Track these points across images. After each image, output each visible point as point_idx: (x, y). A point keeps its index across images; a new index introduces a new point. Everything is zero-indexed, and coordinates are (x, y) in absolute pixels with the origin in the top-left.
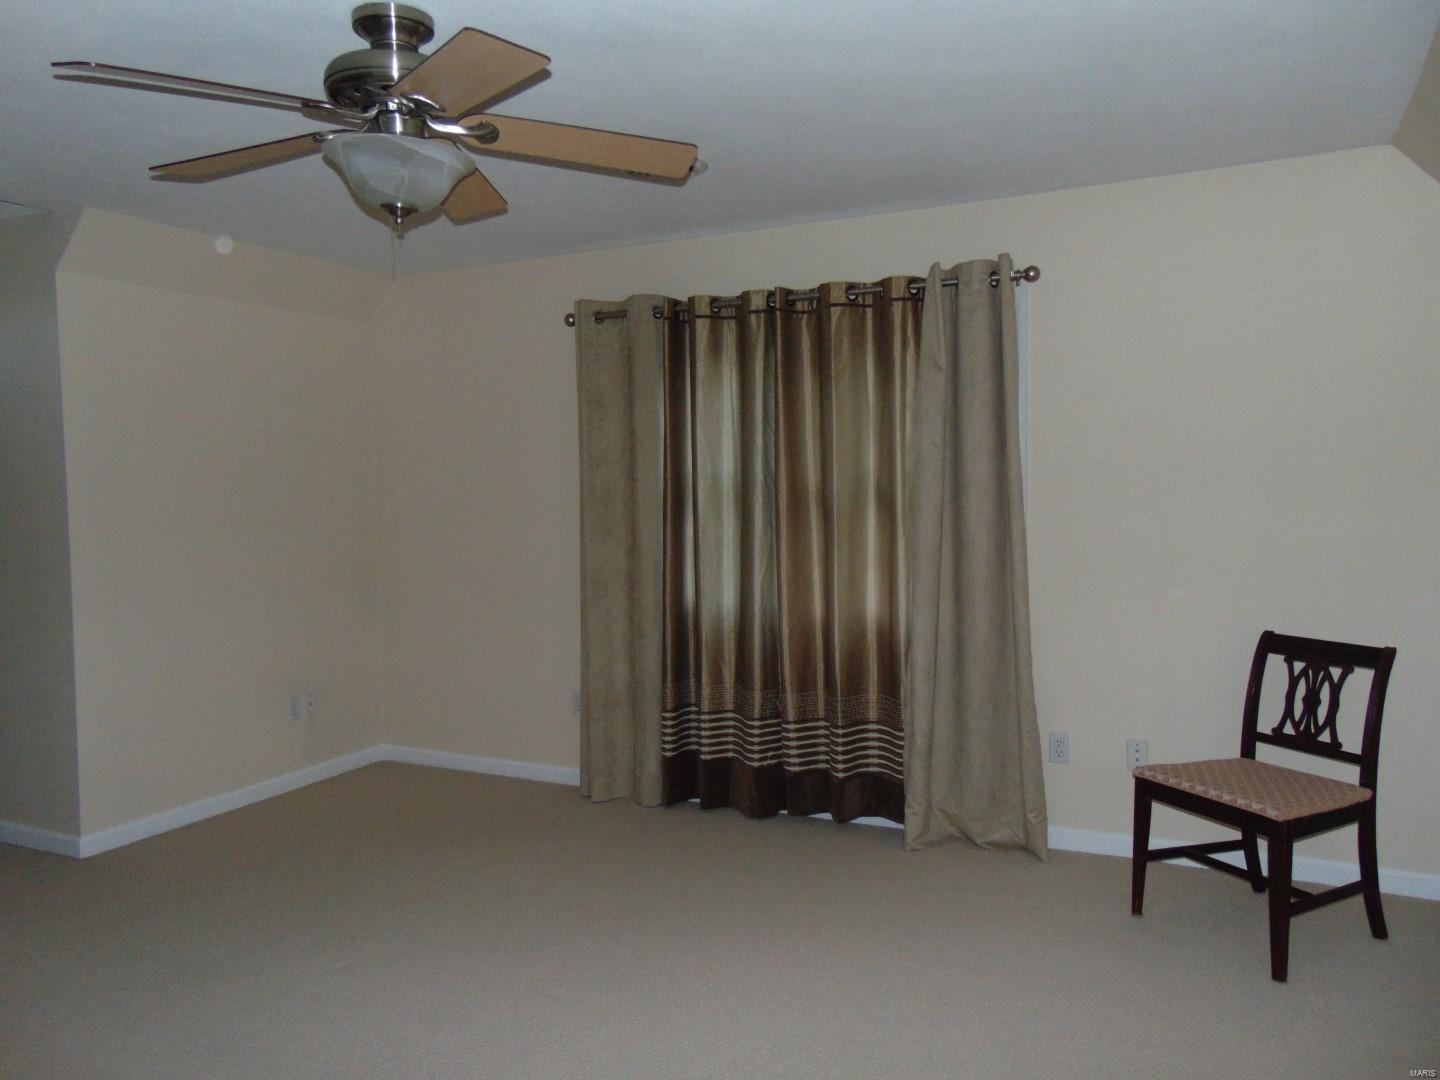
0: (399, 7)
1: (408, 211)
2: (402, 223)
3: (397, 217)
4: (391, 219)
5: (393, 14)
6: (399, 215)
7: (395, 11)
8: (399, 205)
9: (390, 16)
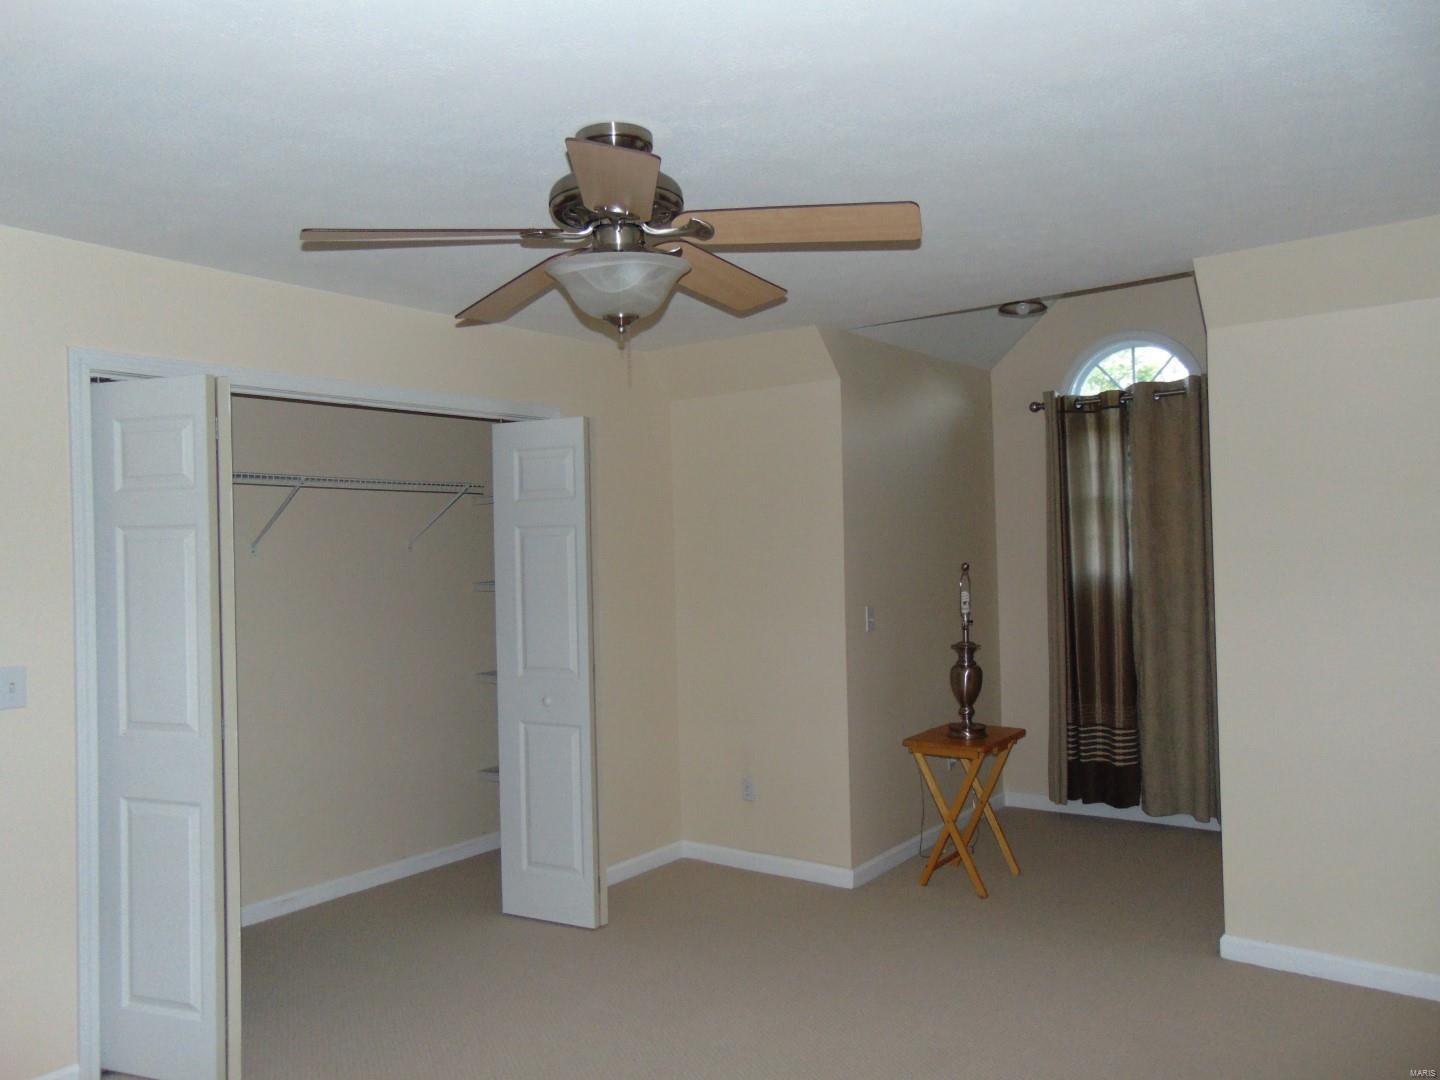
0: (619, 125)
1: (628, 320)
2: (624, 331)
3: (619, 326)
4: (614, 328)
5: (614, 133)
6: (622, 324)
7: (616, 130)
8: (621, 315)
9: (611, 135)
